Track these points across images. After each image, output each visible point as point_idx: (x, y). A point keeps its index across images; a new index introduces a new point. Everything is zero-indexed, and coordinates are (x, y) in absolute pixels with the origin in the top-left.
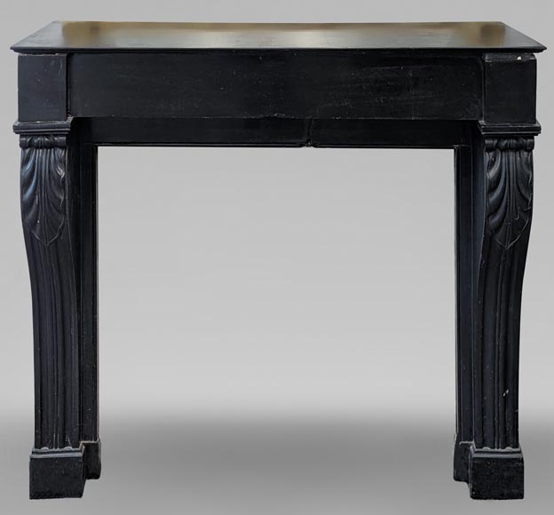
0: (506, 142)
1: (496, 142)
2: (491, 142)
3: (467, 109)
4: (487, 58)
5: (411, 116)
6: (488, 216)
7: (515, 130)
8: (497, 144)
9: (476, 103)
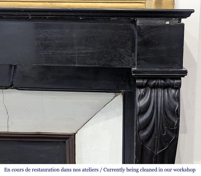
0: (154, 81)
1: (145, 81)
2: (141, 81)
3: (122, 60)
4: (139, 22)
5: (75, 63)
6: (139, 131)
7: (163, 72)
8: (147, 83)
9: (131, 56)
